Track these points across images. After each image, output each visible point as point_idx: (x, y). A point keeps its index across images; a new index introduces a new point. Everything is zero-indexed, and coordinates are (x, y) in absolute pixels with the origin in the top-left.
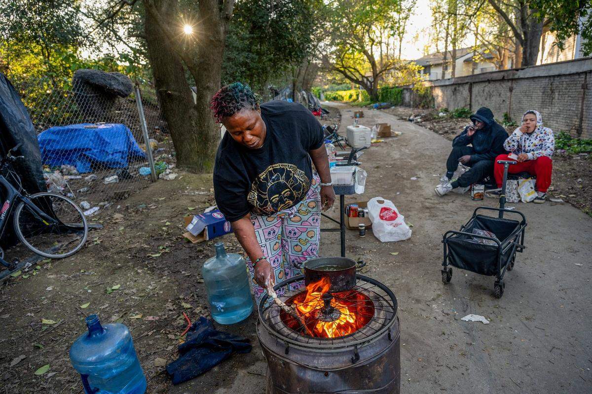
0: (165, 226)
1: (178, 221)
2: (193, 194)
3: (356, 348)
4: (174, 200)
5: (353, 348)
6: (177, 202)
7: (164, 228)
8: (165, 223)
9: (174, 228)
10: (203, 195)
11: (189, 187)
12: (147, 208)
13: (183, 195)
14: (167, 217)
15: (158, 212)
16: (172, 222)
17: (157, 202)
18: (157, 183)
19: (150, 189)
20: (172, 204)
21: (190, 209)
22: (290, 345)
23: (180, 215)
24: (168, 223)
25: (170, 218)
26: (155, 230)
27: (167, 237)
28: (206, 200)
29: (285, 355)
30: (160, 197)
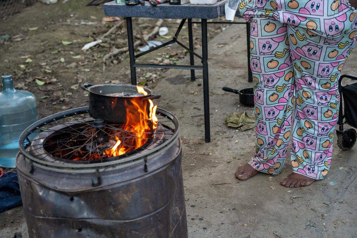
0: (24, 63)
1: (43, 58)
2: (77, 24)
3: (98, 171)
4: (49, 31)
5: (94, 171)
6: (52, 34)
7: (22, 66)
8: (26, 59)
9: (36, 66)
10: (91, 25)
11: (74, 14)
12: (10, 39)
13: (62, 25)
14: (31, 53)
15: (21, 46)
16: (35, 58)
17: (26, 33)
18: (33, 7)
19: (21, 15)
20: (43, 36)
21: (65, 43)
22: (35, 164)
23: (48, 51)
24: (29, 60)
25: (34, 54)
26: (9, 68)
27: (23, 76)
28: (91, 34)
29: (30, 175)
30: (32, 27)
